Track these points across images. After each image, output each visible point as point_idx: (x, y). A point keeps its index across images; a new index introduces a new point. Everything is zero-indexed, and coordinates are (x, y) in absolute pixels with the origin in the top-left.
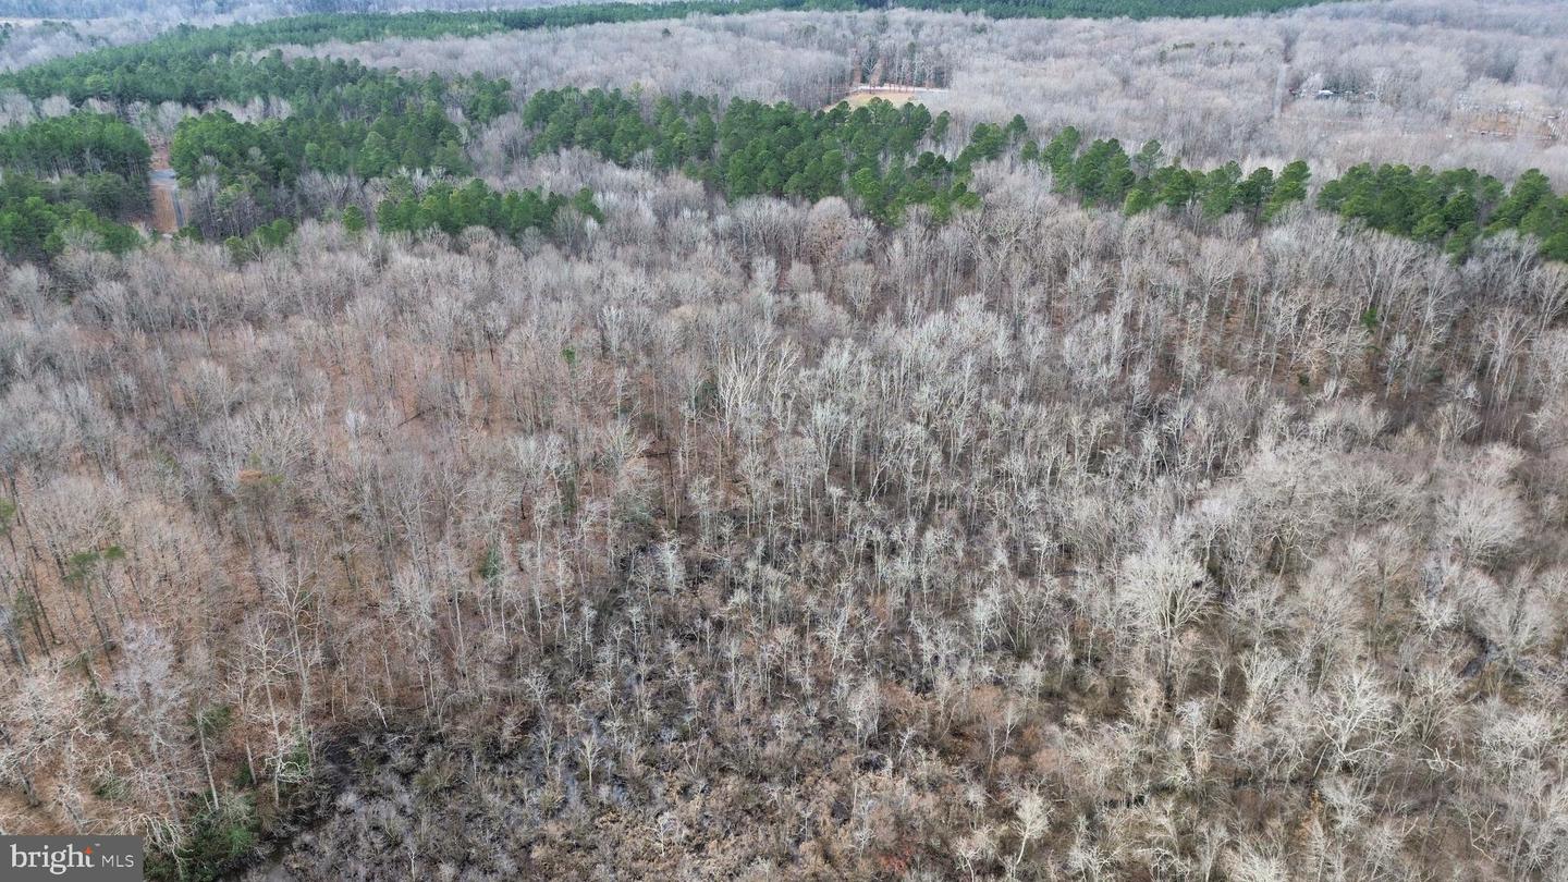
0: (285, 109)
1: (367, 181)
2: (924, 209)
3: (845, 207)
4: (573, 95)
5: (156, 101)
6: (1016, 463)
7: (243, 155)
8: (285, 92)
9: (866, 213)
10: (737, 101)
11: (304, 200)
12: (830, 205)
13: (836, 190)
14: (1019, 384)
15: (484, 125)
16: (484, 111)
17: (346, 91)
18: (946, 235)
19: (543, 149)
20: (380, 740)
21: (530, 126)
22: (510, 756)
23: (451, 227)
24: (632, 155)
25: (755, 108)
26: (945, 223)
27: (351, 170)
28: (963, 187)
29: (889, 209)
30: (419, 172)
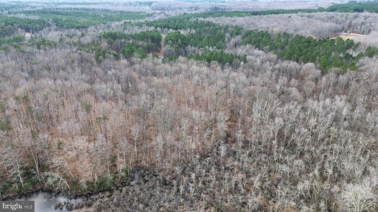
0: (193, 31)
1: (199, 49)
2: (337, 69)
3: (314, 66)
4: (256, 31)
5: (169, 28)
6: (336, 147)
7: (177, 41)
8: (195, 28)
9: (319, 68)
10: (298, 35)
11: (186, 52)
12: (310, 64)
13: (313, 61)
14: (346, 124)
15: (233, 37)
16: (234, 34)
17: (207, 28)
18: (341, 77)
19: (243, 44)
20: (145, 172)
21: (243, 38)
22: (168, 185)
23: (209, 61)
24: (263, 47)
25: (302, 37)
26: (343, 74)
27: (197, 46)
28: (354, 64)
29: (327, 68)
30: (211, 47)
